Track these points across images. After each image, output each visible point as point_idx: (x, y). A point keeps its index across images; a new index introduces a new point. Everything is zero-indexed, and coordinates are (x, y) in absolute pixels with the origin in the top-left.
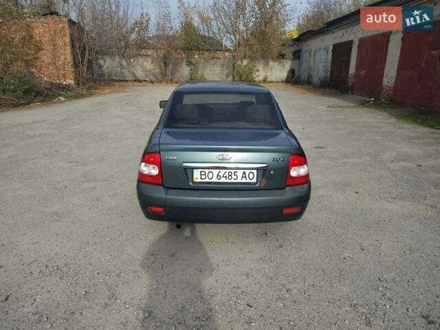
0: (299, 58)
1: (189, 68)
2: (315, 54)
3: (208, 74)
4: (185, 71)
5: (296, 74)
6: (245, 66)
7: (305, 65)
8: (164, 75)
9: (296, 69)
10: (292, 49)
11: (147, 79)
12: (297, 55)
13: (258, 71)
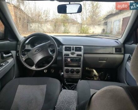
0: (106, 25)
1: (64, 28)
2: (114, 23)
3: (71, 30)
4: (63, 28)
5: (105, 30)
6: (85, 27)
7: (109, 27)
8: (55, 30)
9: (105, 29)
10: (103, 22)
11: (48, 32)
12: (106, 24)
13: (90, 29)
